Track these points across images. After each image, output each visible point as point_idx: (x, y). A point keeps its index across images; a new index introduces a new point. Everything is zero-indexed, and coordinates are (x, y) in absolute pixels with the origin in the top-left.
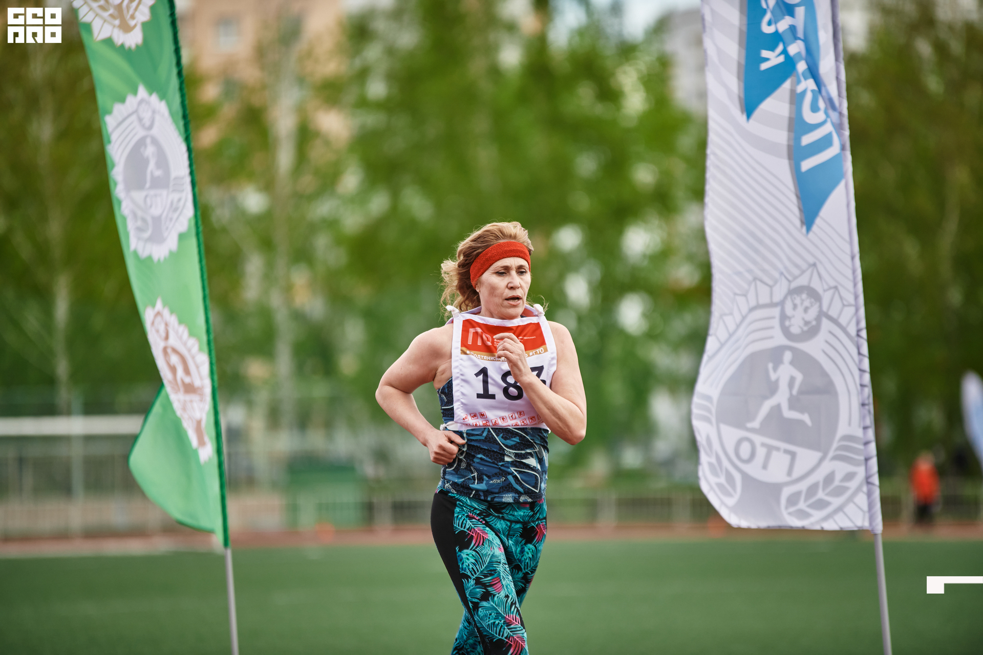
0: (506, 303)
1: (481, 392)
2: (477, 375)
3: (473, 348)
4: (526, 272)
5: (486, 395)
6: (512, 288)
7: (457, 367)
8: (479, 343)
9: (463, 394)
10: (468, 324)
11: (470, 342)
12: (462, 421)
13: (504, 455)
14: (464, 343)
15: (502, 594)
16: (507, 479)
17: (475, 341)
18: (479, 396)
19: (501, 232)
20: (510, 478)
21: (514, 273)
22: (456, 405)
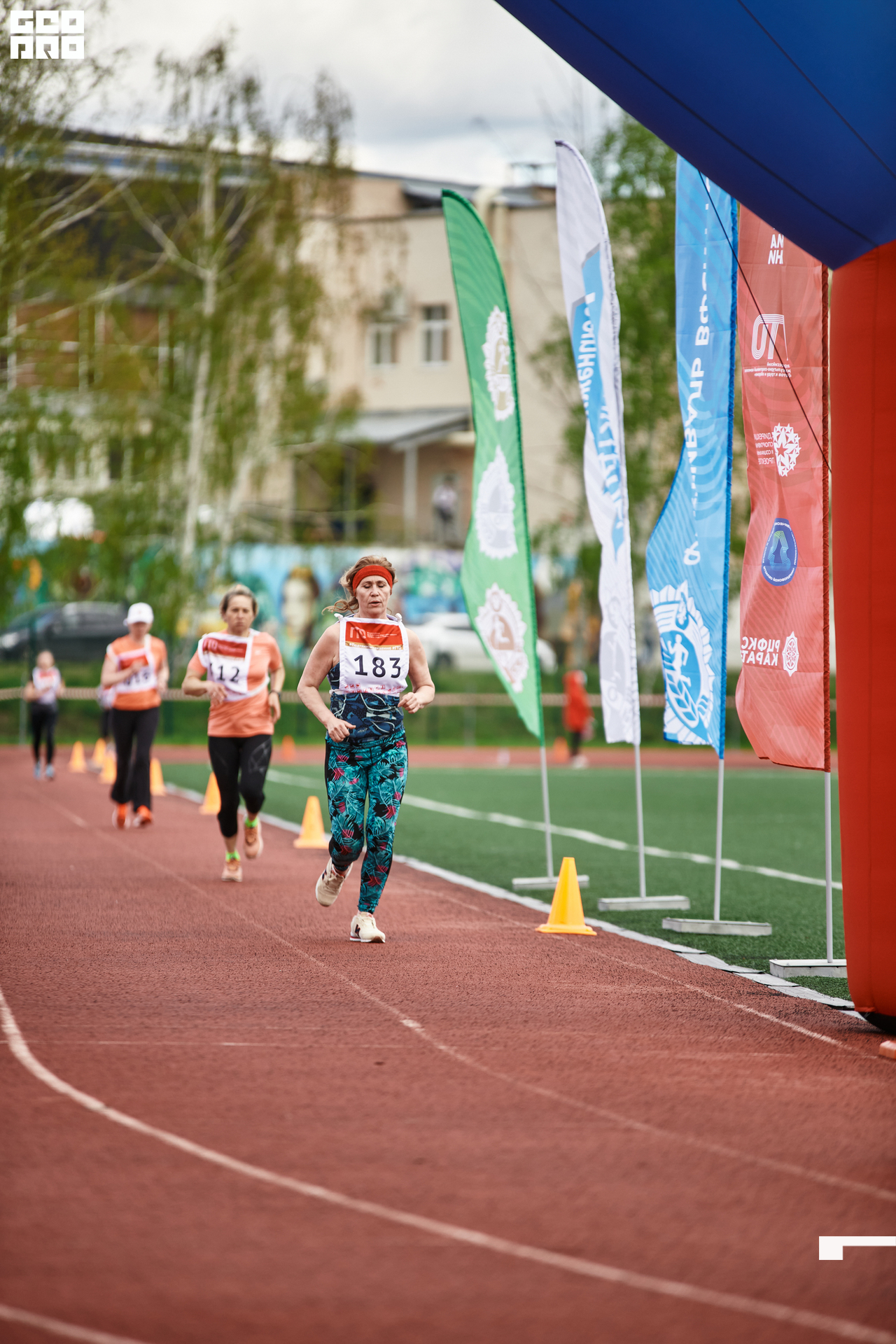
0: (370, 605)
1: (359, 671)
2: (356, 660)
3: (354, 640)
4: (385, 585)
5: (361, 673)
6: (373, 596)
7: (343, 654)
8: (358, 637)
9: (346, 671)
10: (350, 624)
11: (351, 636)
12: (344, 689)
13: (366, 710)
14: (348, 638)
15: (345, 814)
16: (368, 729)
17: (354, 635)
18: (357, 673)
19: (368, 560)
20: (371, 728)
21: (375, 586)
22: (341, 679)
